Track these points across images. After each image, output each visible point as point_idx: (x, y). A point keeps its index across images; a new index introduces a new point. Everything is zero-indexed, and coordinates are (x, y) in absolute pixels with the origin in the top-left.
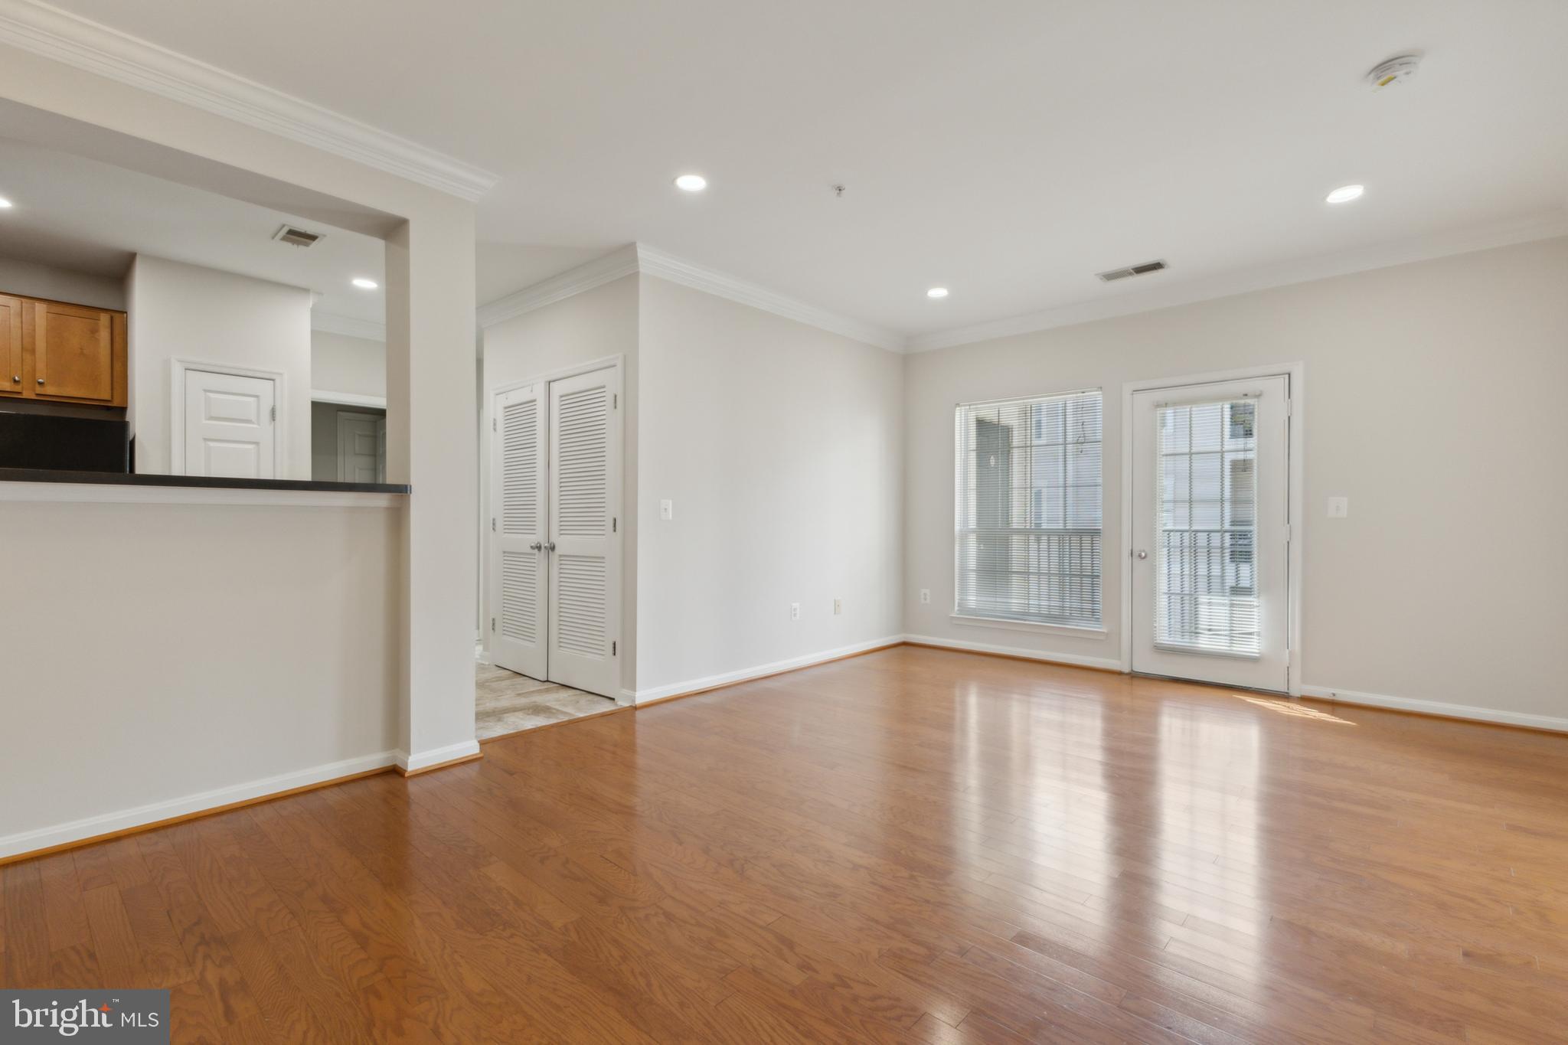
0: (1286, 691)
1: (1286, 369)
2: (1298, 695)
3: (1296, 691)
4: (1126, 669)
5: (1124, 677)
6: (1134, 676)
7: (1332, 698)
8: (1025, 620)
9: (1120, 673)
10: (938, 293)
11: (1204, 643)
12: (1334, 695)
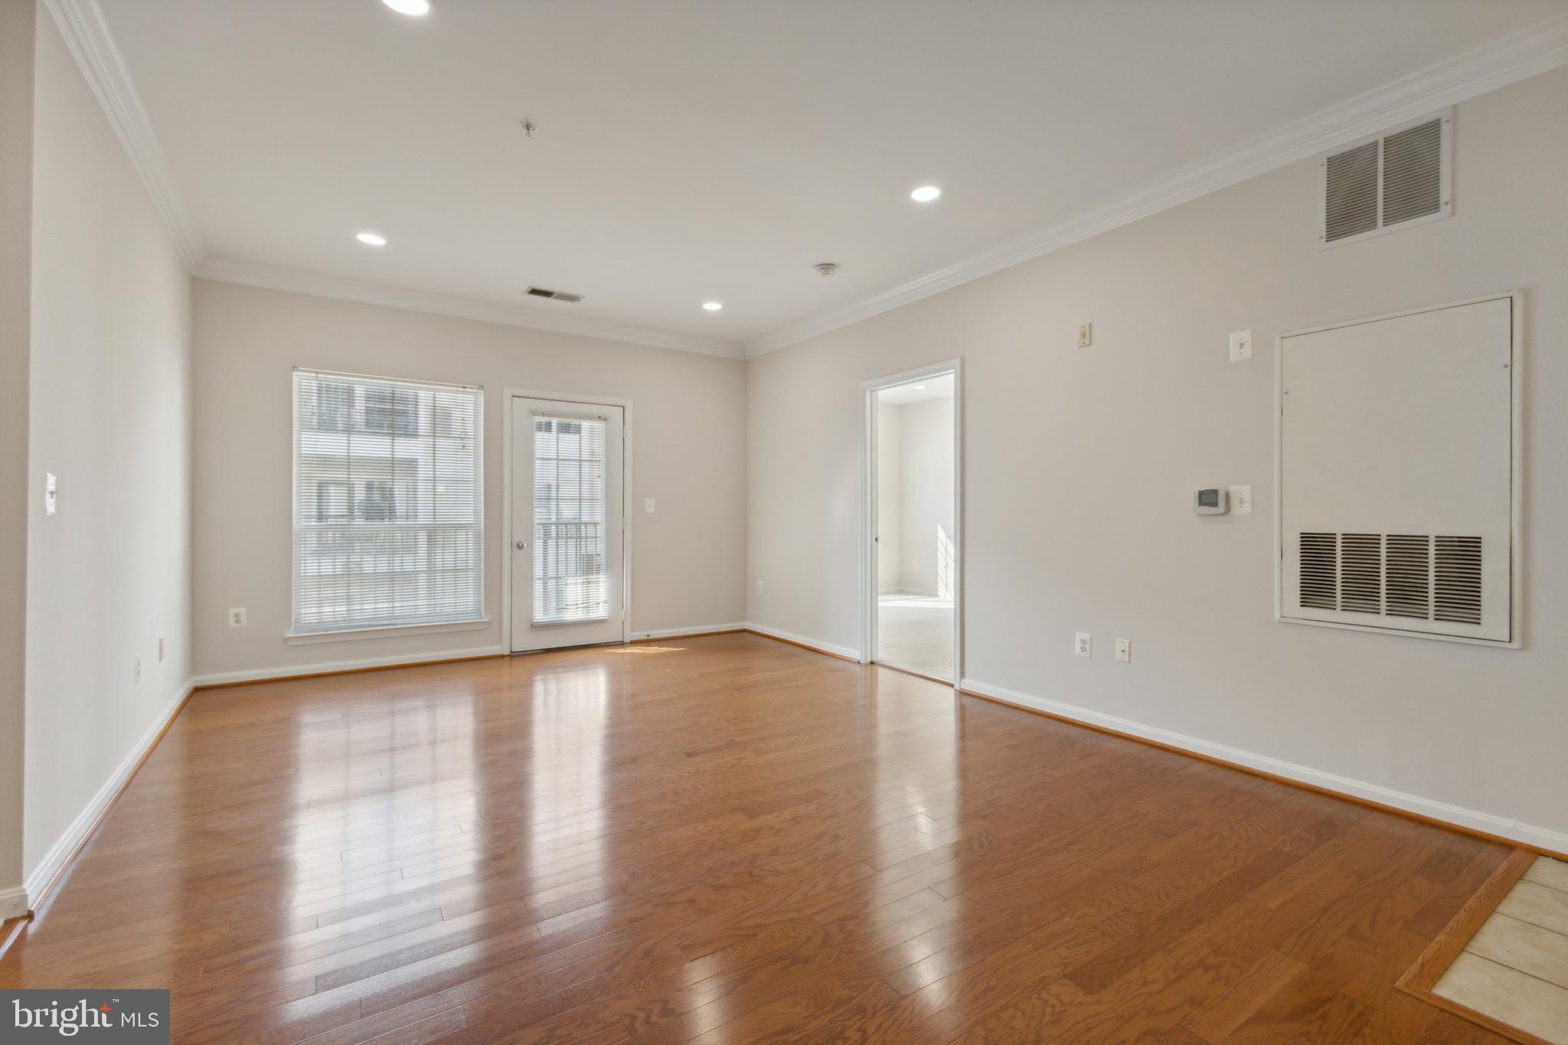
0: (622, 640)
1: (620, 402)
2: (629, 641)
3: (627, 640)
4: (507, 652)
5: (505, 658)
6: (514, 656)
7: (647, 638)
8: (395, 625)
9: (503, 656)
10: (372, 239)
11: (571, 615)
12: (648, 635)
